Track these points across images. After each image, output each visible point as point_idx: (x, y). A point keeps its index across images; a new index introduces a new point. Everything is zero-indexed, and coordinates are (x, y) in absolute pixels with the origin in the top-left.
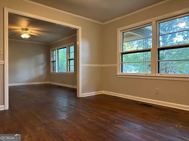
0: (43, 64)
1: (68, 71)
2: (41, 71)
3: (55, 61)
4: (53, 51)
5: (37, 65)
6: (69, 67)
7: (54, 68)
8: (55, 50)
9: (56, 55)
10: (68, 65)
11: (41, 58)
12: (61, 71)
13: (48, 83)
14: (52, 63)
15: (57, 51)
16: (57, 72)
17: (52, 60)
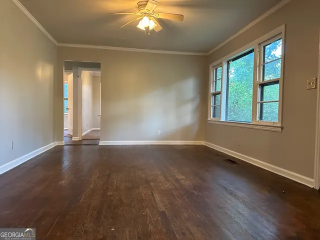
0: (192, 100)
1: (258, 119)
2: (187, 116)
3: (219, 93)
4: (216, 69)
5: (180, 102)
6: (259, 106)
7: (216, 110)
8: (221, 65)
9: (222, 79)
10: (259, 100)
11: (190, 86)
12: (233, 117)
13: (203, 143)
14: (212, 98)
15: (225, 66)
16: (223, 119)
17: (212, 91)
